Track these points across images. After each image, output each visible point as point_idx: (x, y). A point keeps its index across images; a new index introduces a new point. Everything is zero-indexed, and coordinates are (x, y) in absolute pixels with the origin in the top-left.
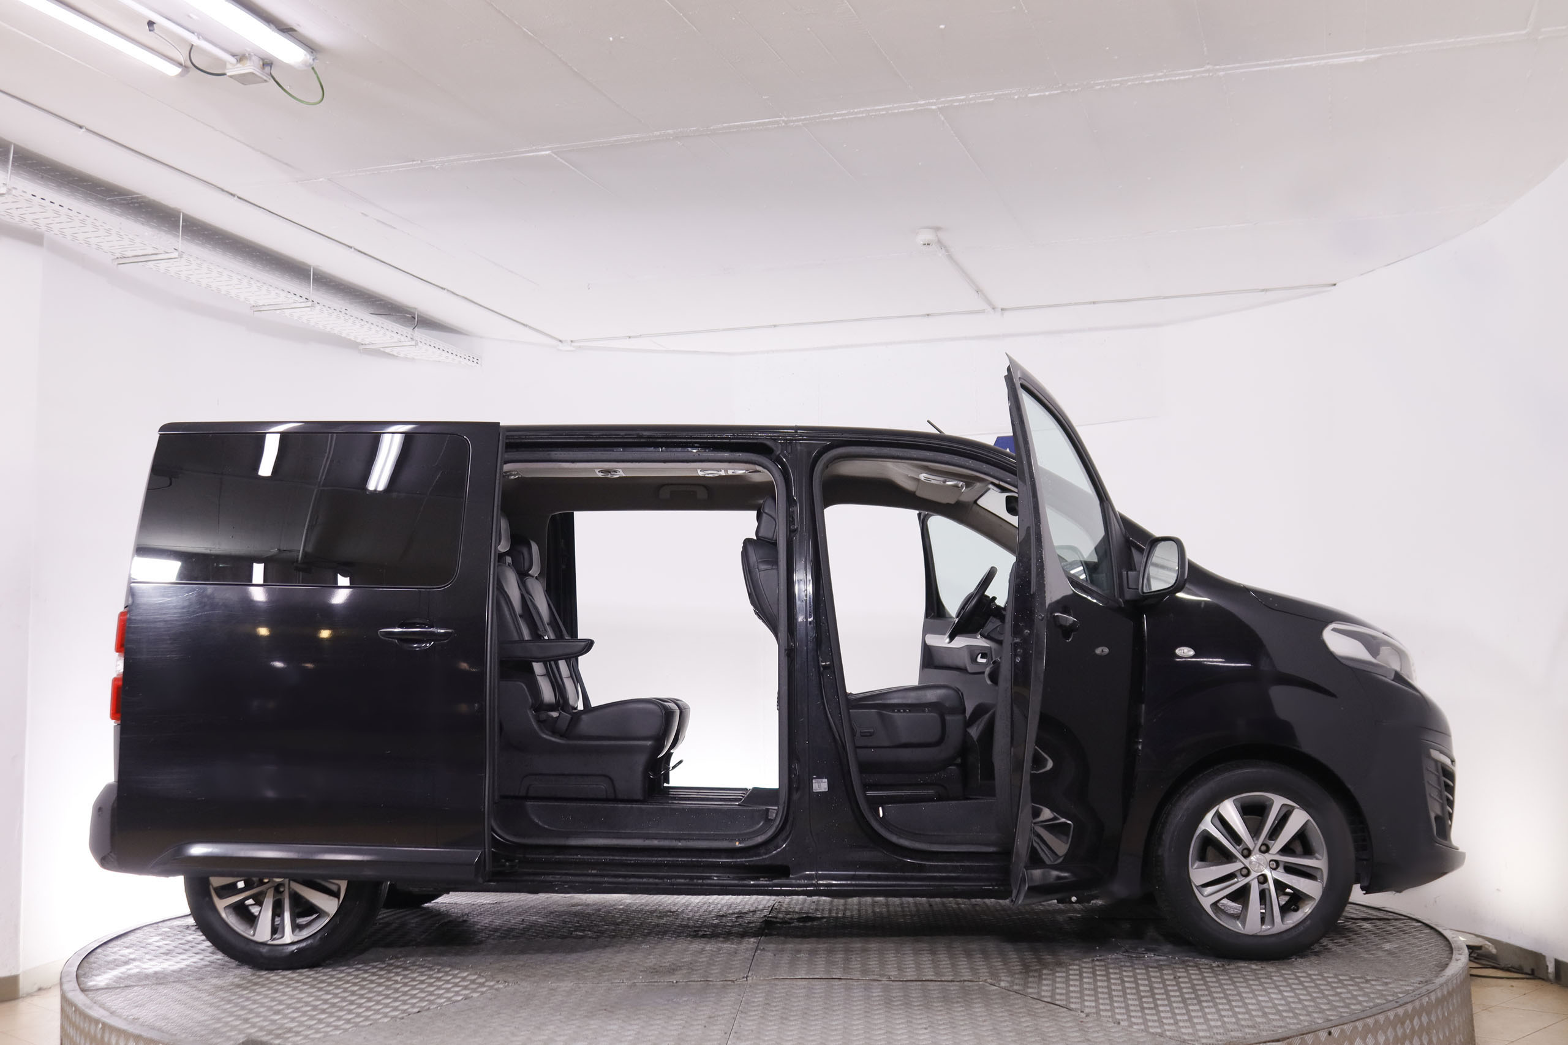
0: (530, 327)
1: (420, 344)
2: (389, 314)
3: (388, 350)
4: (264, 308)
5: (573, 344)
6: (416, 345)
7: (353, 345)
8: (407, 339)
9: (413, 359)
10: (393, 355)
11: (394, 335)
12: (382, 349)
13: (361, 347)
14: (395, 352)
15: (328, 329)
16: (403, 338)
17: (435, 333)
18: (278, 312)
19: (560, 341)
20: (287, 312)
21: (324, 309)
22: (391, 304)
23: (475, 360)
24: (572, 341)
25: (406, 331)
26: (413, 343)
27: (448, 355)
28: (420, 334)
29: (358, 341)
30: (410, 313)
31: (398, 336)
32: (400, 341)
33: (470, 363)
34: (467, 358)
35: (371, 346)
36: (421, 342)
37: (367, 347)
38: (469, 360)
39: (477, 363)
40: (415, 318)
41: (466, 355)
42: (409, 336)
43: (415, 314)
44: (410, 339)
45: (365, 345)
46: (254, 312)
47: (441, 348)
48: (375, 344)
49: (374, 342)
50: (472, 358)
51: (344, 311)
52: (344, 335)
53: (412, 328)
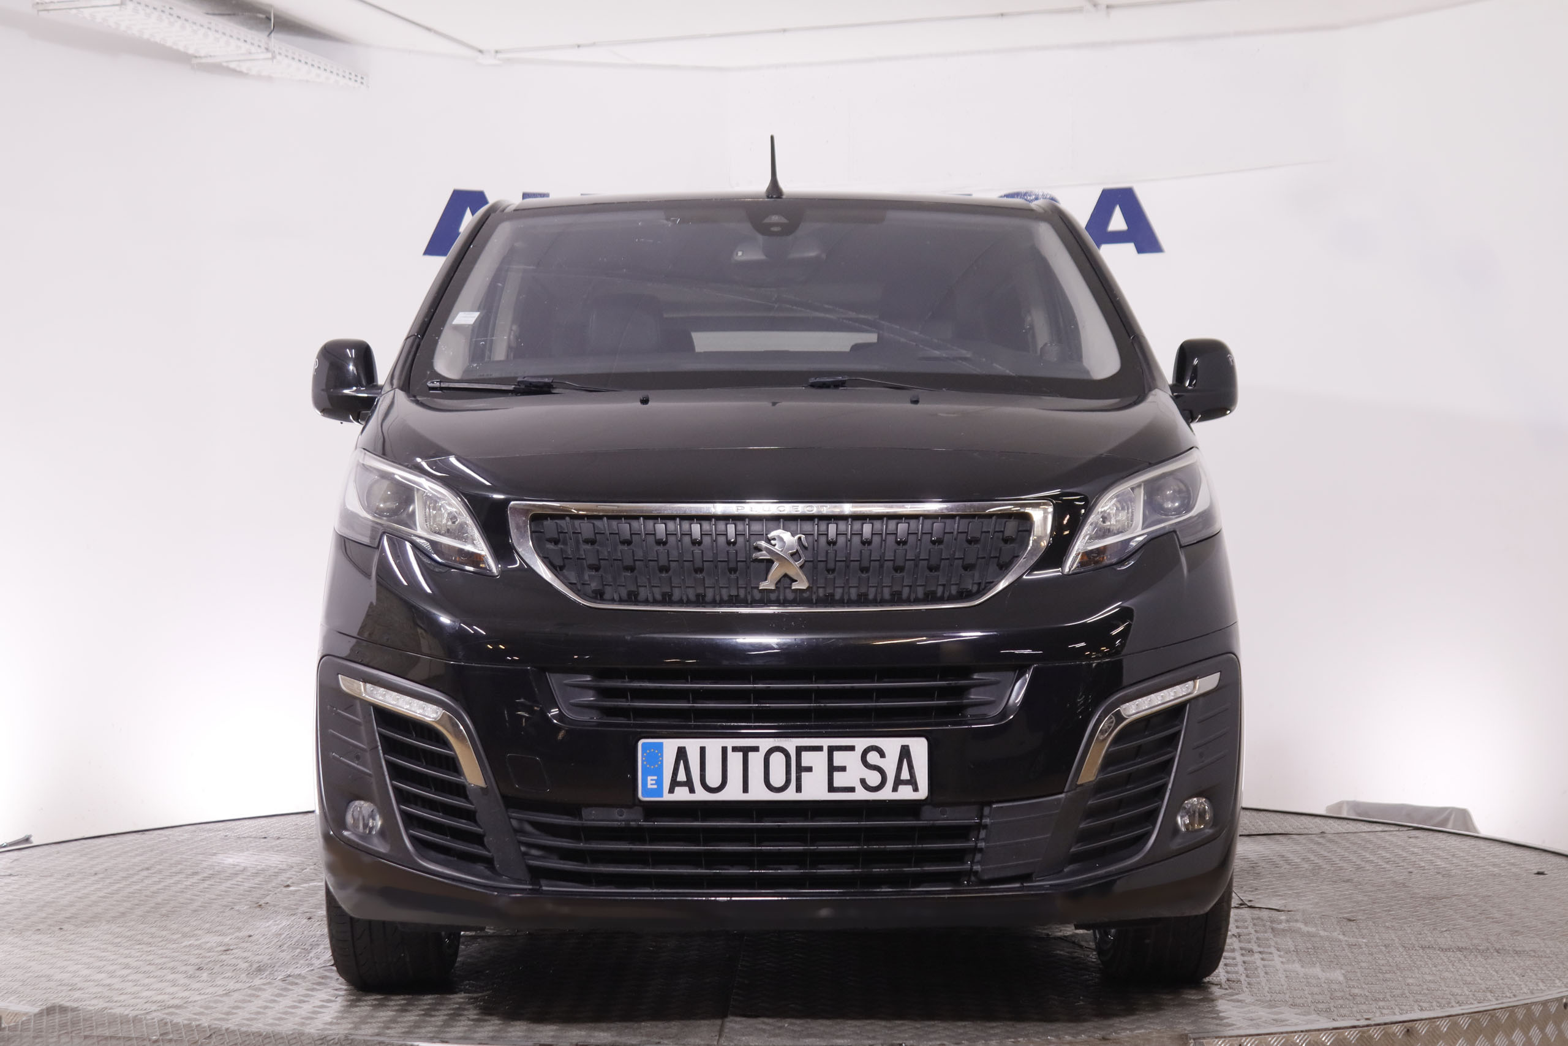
0: (436, 32)
1: (278, 57)
2: (234, 15)
3: (233, 65)
4: (51, 7)
5: (500, 56)
6: (273, 57)
7: (183, 59)
8: (259, 50)
9: (269, 79)
10: (242, 73)
11: (241, 44)
12: (225, 64)
13: (195, 61)
14: (244, 67)
15: (146, 36)
16: (253, 49)
17: (300, 40)
18: (74, 11)
19: (481, 51)
20: (87, 13)
21: (140, 8)
23: (359, 79)
24: (497, 52)
25: (257, 37)
26: (269, 55)
27: (319, 71)
28: (279, 42)
29: (191, 51)
30: (261, 11)
31: (247, 45)
32: (250, 53)
33: (351, 83)
34: (347, 76)
35: (209, 60)
36: (280, 54)
37: (204, 61)
38: (350, 79)
39: (362, 83)
40: (270, 20)
41: (345, 72)
42: (263, 45)
43: (270, 13)
44: (265, 51)
45: (200, 57)
46: (38, 11)
47: (310, 62)
48: (215, 56)
49: (212, 54)
50: (356, 76)
51: (168, 10)
52: (169, 44)
53: (267, 33)
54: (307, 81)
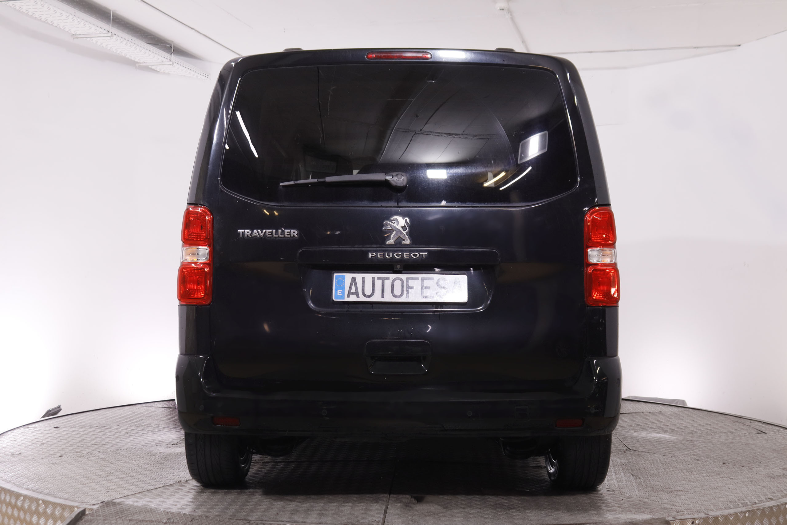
1: (175, 64)
2: (156, 45)
3: (154, 67)
4: (80, 36)
6: (173, 64)
7: (133, 63)
8: (167, 60)
9: (168, 74)
10: (156, 71)
11: (159, 57)
12: (150, 67)
13: (138, 65)
14: (158, 68)
15: (118, 52)
16: (165, 60)
17: (183, 58)
18: (89, 39)
20: (94, 39)
21: (118, 38)
22: (158, 38)
23: (207, 76)
25: (166, 55)
26: (171, 63)
27: (190, 71)
28: (174, 58)
29: (136, 60)
30: (169, 44)
31: (162, 58)
32: (163, 62)
33: (203, 77)
34: (202, 74)
35: (144, 65)
36: (175, 63)
37: (141, 65)
38: (203, 75)
39: (208, 78)
40: (172, 48)
41: (201, 72)
42: (169, 58)
43: (172, 45)
44: (169, 61)
45: (140, 63)
46: (73, 38)
47: (187, 67)
48: (147, 63)
49: (146, 62)
50: (206, 74)
51: (130, 40)
52: (128, 56)
53: (171, 53)
54: (185, 76)
